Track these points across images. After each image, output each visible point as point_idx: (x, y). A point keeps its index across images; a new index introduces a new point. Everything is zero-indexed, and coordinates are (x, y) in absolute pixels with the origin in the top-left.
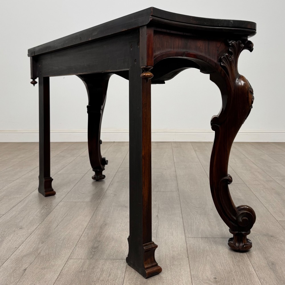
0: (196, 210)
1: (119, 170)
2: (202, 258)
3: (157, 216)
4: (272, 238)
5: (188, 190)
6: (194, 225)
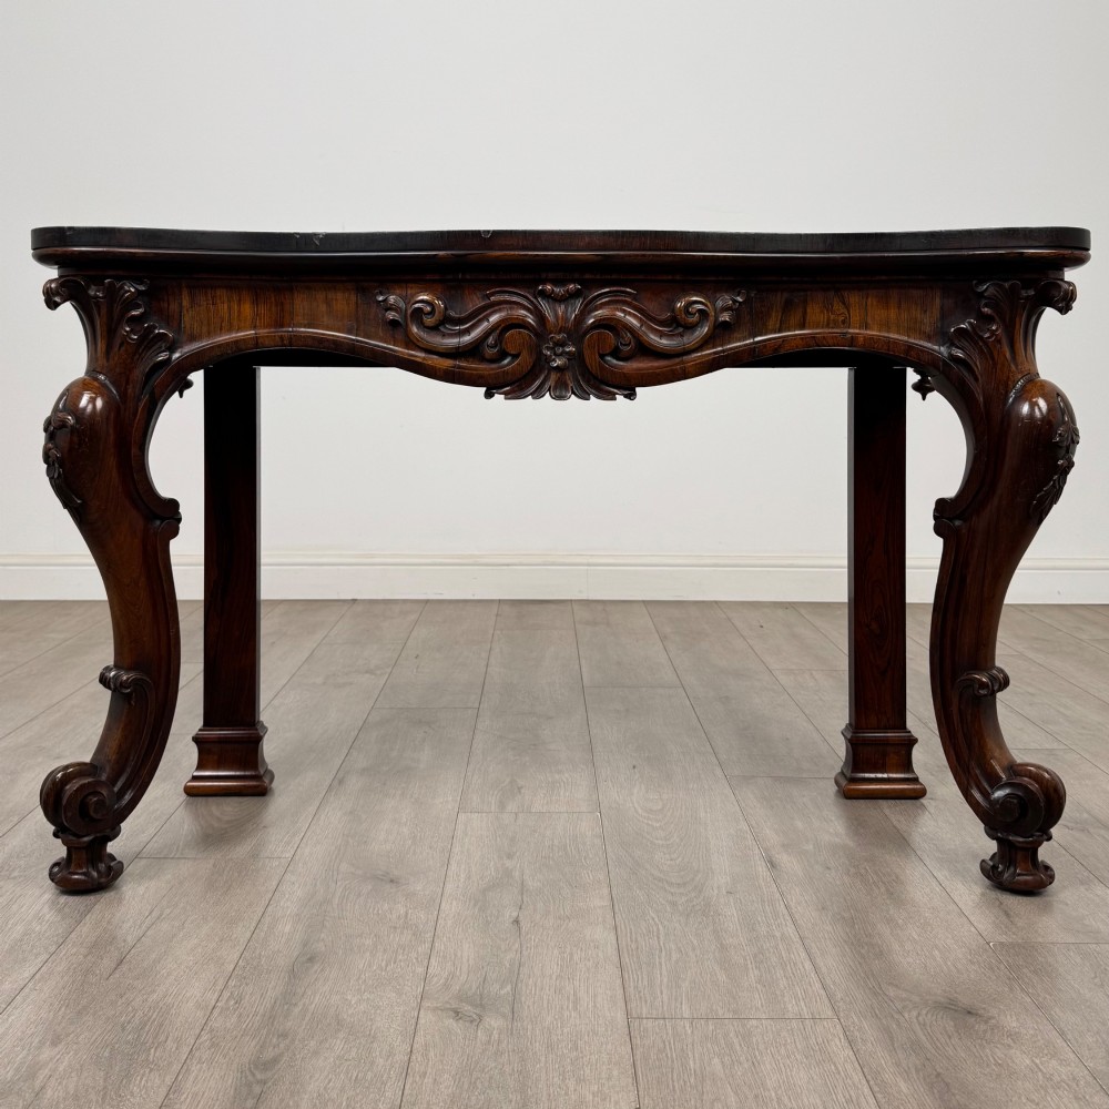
0: (670, 898)
1: (370, 717)
3: (516, 922)
4: (972, 1020)
5: (636, 805)
6: (660, 963)
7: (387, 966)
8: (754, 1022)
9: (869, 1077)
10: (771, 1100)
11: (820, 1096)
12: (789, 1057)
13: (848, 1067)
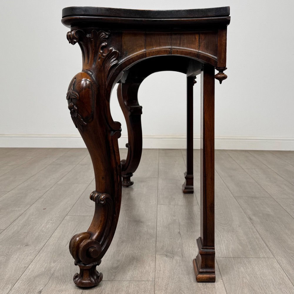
0: (222, 227)
2: (238, 280)
3: (179, 233)
6: (222, 244)
7: (144, 243)
8: (251, 259)
9: (286, 272)
10: (259, 277)
11: (273, 277)
12: (262, 267)
13: (279, 270)
